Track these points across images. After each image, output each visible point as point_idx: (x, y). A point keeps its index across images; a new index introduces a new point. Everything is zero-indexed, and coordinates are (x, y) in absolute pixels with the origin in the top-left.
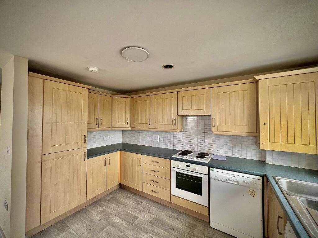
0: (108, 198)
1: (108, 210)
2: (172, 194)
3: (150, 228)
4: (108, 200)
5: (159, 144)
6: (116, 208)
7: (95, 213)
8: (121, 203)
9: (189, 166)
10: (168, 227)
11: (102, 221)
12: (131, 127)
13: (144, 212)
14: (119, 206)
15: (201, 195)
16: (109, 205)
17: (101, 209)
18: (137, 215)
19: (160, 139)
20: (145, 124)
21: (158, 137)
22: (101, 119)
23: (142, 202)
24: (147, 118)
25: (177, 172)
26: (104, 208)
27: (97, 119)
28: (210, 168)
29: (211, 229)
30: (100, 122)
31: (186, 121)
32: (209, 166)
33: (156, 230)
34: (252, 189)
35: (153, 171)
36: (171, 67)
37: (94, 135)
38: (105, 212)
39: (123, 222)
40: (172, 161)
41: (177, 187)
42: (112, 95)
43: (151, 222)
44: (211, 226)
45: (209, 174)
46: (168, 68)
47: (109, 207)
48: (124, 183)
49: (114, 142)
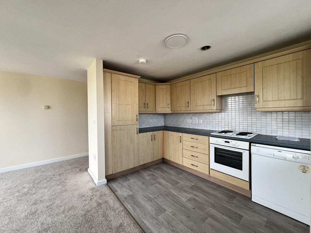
0: (154, 167)
1: (155, 174)
2: (211, 168)
3: (190, 191)
4: (155, 168)
5: (198, 126)
6: (162, 174)
7: (146, 175)
8: (165, 172)
9: (229, 142)
10: (206, 193)
11: (151, 180)
12: (171, 111)
13: (185, 180)
14: (163, 173)
15: (242, 170)
16: (156, 171)
17: (150, 173)
18: (178, 181)
19: (199, 121)
20: (184, 107)
21: (196, 119)
22: (147, 104)
23: (183, 174)
24: (186, 101)
25: (215, 148)
26: (152, 173)
27: (144, 104)
28: (252, 144)
29: (252, 203)
30: (146, 106)
31: (226, 102)
32: (251, 142)
33: (196, 193)
34: (303, 165)
35: (192, 147)
36: (208, 47)
37: (142, 117)
38: (153, 175)
39: (167, 183)
40: (210, 137)
41: (215, 162)
42: (155, 84)
43: (191, 187)
44: (253, 200)
45: (250, 150)
46: (205, 49)
47: (155, 173)
48: (167, 157)
49: (157, 124)
